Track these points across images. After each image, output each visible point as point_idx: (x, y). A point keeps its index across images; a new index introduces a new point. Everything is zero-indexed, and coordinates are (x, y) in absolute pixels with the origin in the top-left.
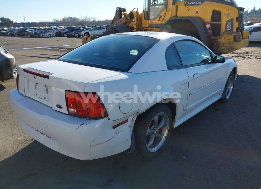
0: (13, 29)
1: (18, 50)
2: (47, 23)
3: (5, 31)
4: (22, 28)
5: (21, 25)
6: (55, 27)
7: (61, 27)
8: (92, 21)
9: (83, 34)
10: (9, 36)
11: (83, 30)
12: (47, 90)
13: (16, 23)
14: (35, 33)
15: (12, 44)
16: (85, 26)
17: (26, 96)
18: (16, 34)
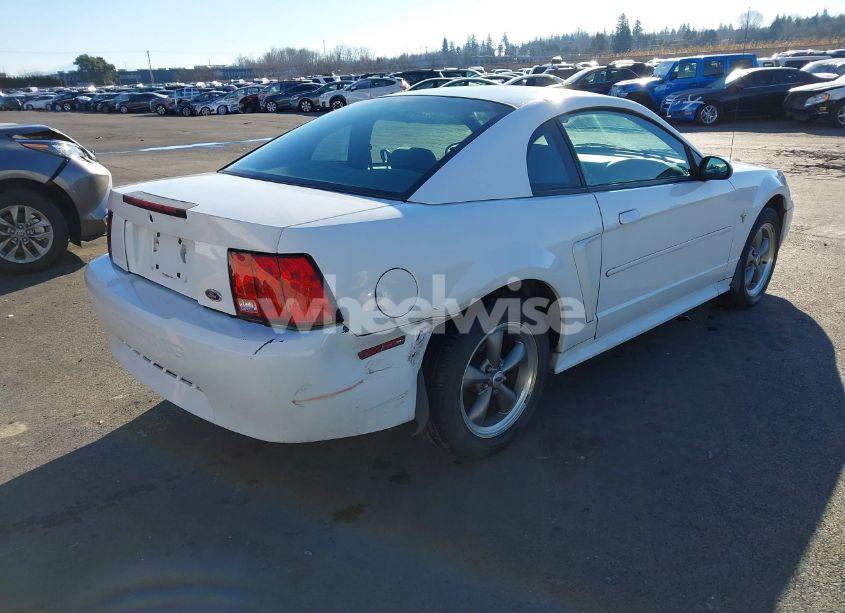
0: (114, 91)
1: (127, 155)
2: (216, 69)
3: (88, 96)
4: (141, 85)
5: (140, 77)
6: (241, 81)
7: (259, 82)
8: (358, 59)
9: (327, 101)
10: (102, 111)
11: (326, 89)
12: (183, 253)
13: (123, 72)
14: (180, 101)
15: (110, 137)
16: (334, 76)
17: (130, 273)
18: (123, 104)
